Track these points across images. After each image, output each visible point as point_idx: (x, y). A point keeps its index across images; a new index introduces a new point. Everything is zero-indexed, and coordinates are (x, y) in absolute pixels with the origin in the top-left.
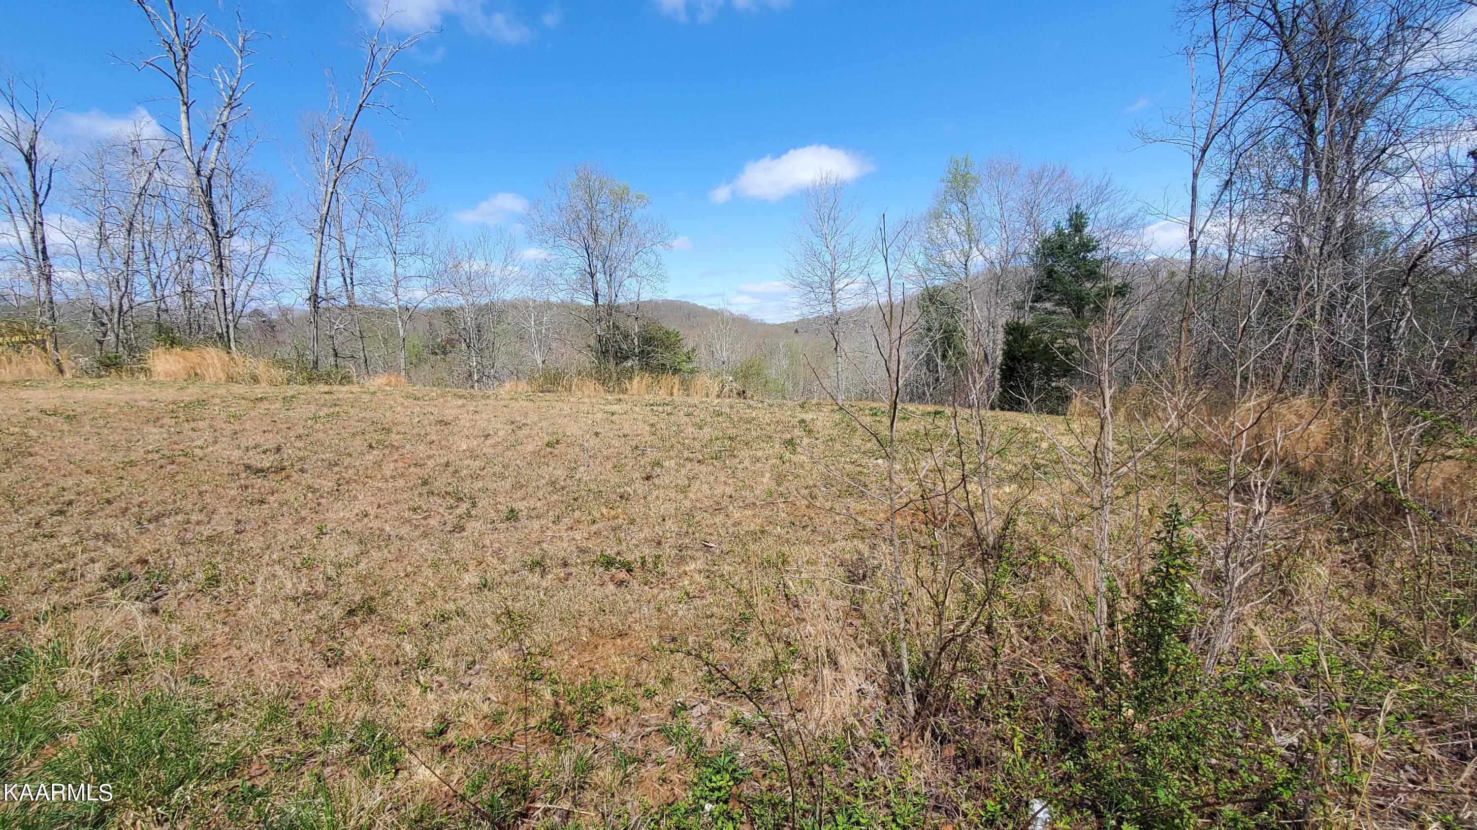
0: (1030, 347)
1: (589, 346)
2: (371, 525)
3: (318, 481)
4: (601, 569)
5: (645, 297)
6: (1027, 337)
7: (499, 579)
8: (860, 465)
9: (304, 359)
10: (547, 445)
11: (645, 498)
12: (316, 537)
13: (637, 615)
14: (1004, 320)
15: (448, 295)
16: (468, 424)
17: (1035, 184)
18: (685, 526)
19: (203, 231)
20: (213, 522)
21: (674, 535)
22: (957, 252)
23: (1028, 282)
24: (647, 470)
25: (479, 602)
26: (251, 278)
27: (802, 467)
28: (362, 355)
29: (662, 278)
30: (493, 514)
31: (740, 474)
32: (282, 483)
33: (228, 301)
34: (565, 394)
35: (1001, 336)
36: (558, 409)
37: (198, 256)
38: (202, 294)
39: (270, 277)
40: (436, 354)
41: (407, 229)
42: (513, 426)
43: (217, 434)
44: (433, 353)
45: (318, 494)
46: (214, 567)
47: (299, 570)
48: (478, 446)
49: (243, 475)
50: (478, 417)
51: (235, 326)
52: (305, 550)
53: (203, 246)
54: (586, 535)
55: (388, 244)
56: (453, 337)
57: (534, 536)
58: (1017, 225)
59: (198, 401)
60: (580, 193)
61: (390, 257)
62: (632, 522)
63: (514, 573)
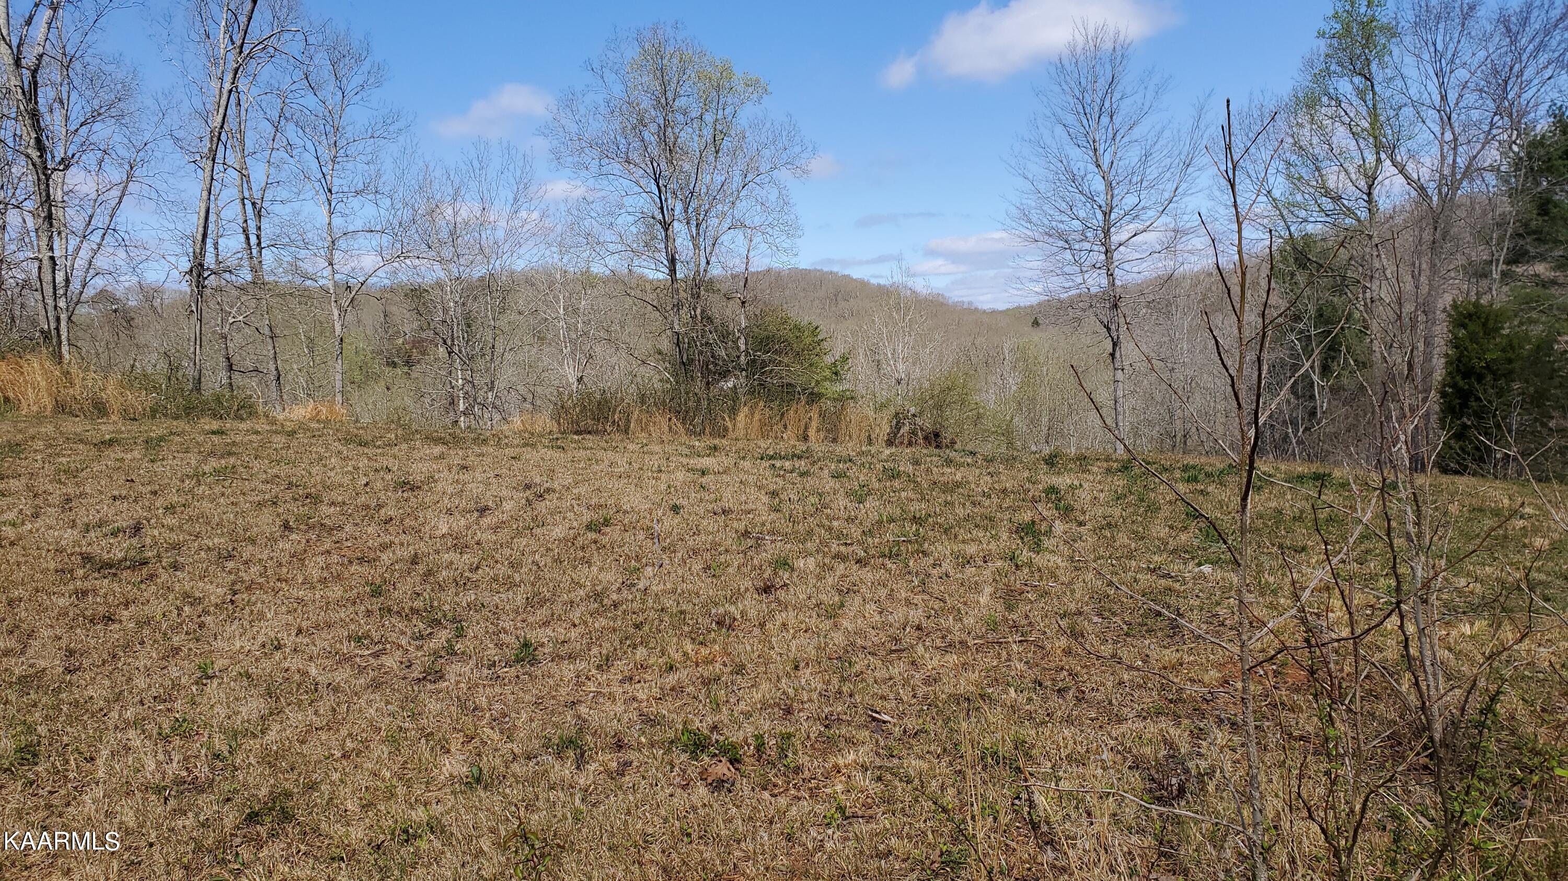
0: (1503, 350)
1: (660, 353)
2: (286, 665)
3: (201, 584)
4: (684, 757)
5: (759, 263)
6: (1497, 330)
7: (502, 769)
8: (1168, 576)
9: (180, 374)
10: (589, 527)
11: (762, 625)
12: (197, 683)
13: (747, 845)
14: (1448, 299)
15: (417, 262)
16: (450, 490)
17: (1512, 36)
18: (835, 681)
19: (22, 160)
20: (30, 652)
21: (815, 696)
22: (1352, 170)
23: (1499, 225)
24: (766, 575)
25: (468, 809)
26: (96, 237)
27: (1054, 576)
28: (272, 367)
29: (792, 229)
30: (492, 652)
31: (935, 587)
32: (143, 586)
33: (60, 277)
34: (618, 437)
35: (1441, 331)
36: (607, 462)
37: (13, 201)
38: (17, 265)
39: (126, 237)
40: (394, 365)
41: (351, 150)
42: (528, 492)
43: (40, 502)
44: (388, 364)
45: (200, 608)
46: (31, 729)
47: (167, 739)
48: (468, 528)
49: (80, 572)
50: (466, 477)
51: (69, 318)
52: (178, 705)
53: (22, 184)
54: (656, 692)
55: (320, 176)
56: (424, 335)
57: (563, 691)
58: (1475, 115)
59: (10, 446)
60: (645, 79)
61: (323, 198)
62: (740, 669)
63: (529, 758)
